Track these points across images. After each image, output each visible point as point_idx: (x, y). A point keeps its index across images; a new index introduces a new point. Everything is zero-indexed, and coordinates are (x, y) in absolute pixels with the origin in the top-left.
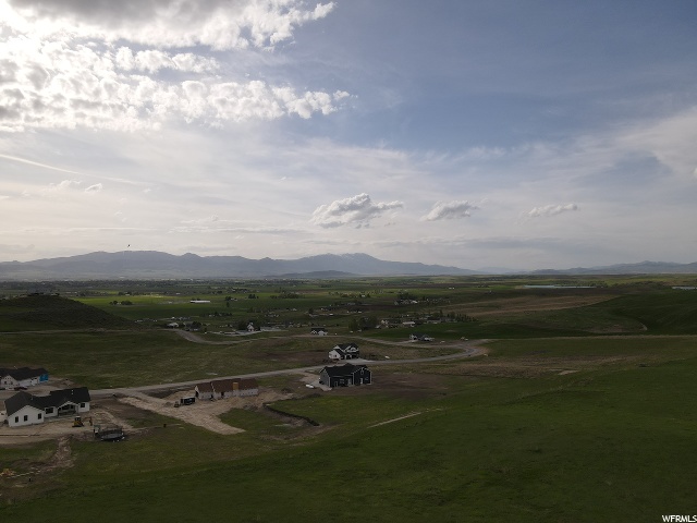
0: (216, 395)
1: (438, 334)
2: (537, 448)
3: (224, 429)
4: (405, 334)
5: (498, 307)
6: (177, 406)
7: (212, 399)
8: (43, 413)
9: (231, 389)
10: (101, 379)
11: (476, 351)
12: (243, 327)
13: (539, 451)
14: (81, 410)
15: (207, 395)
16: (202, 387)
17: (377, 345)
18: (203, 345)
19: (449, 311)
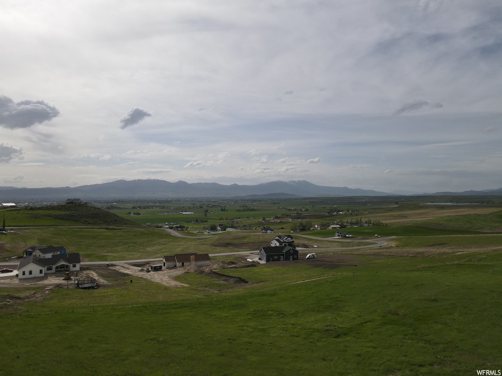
0: (178, 264)
3: (174, 283)
4: (332, 234)
6: (148, 271)
7: (175, 267)
8: (44, 269)
9: (189, 260)
11: (386, 243)
12: (213, 228)
15: (171, 264)
16: (168, 258)
19: (366, 220)
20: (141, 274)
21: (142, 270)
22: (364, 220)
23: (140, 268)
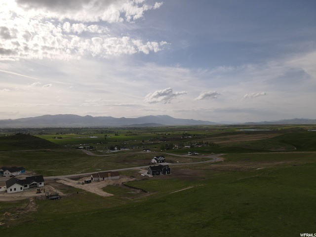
0: (101, 179)
1: (201, 152)
2: (247, 202)
3: (104, 194)
4: (186, 151)
5: (228, 139)
6: (83, 184)
7: (98, 181)
8: (23, 187)
9: (107, 176)
10: (49, 172)
11: (218, 159)
12: (112, 149)
13: (247, 204)
14: (40, 186)
15: (96, 179)
16: (95, 176)
17: (174, 157)
18: (95, 156)
19: (206, 141)
20: (79, 186)
21: (79, 183)
22: (204, 142)
23: (77, 182)
